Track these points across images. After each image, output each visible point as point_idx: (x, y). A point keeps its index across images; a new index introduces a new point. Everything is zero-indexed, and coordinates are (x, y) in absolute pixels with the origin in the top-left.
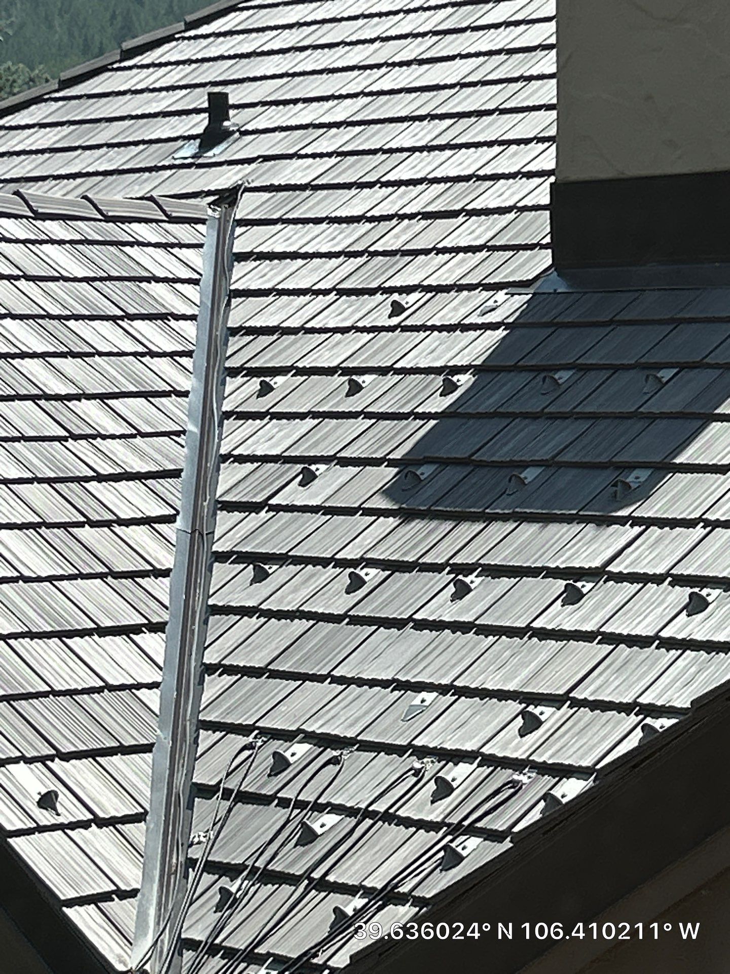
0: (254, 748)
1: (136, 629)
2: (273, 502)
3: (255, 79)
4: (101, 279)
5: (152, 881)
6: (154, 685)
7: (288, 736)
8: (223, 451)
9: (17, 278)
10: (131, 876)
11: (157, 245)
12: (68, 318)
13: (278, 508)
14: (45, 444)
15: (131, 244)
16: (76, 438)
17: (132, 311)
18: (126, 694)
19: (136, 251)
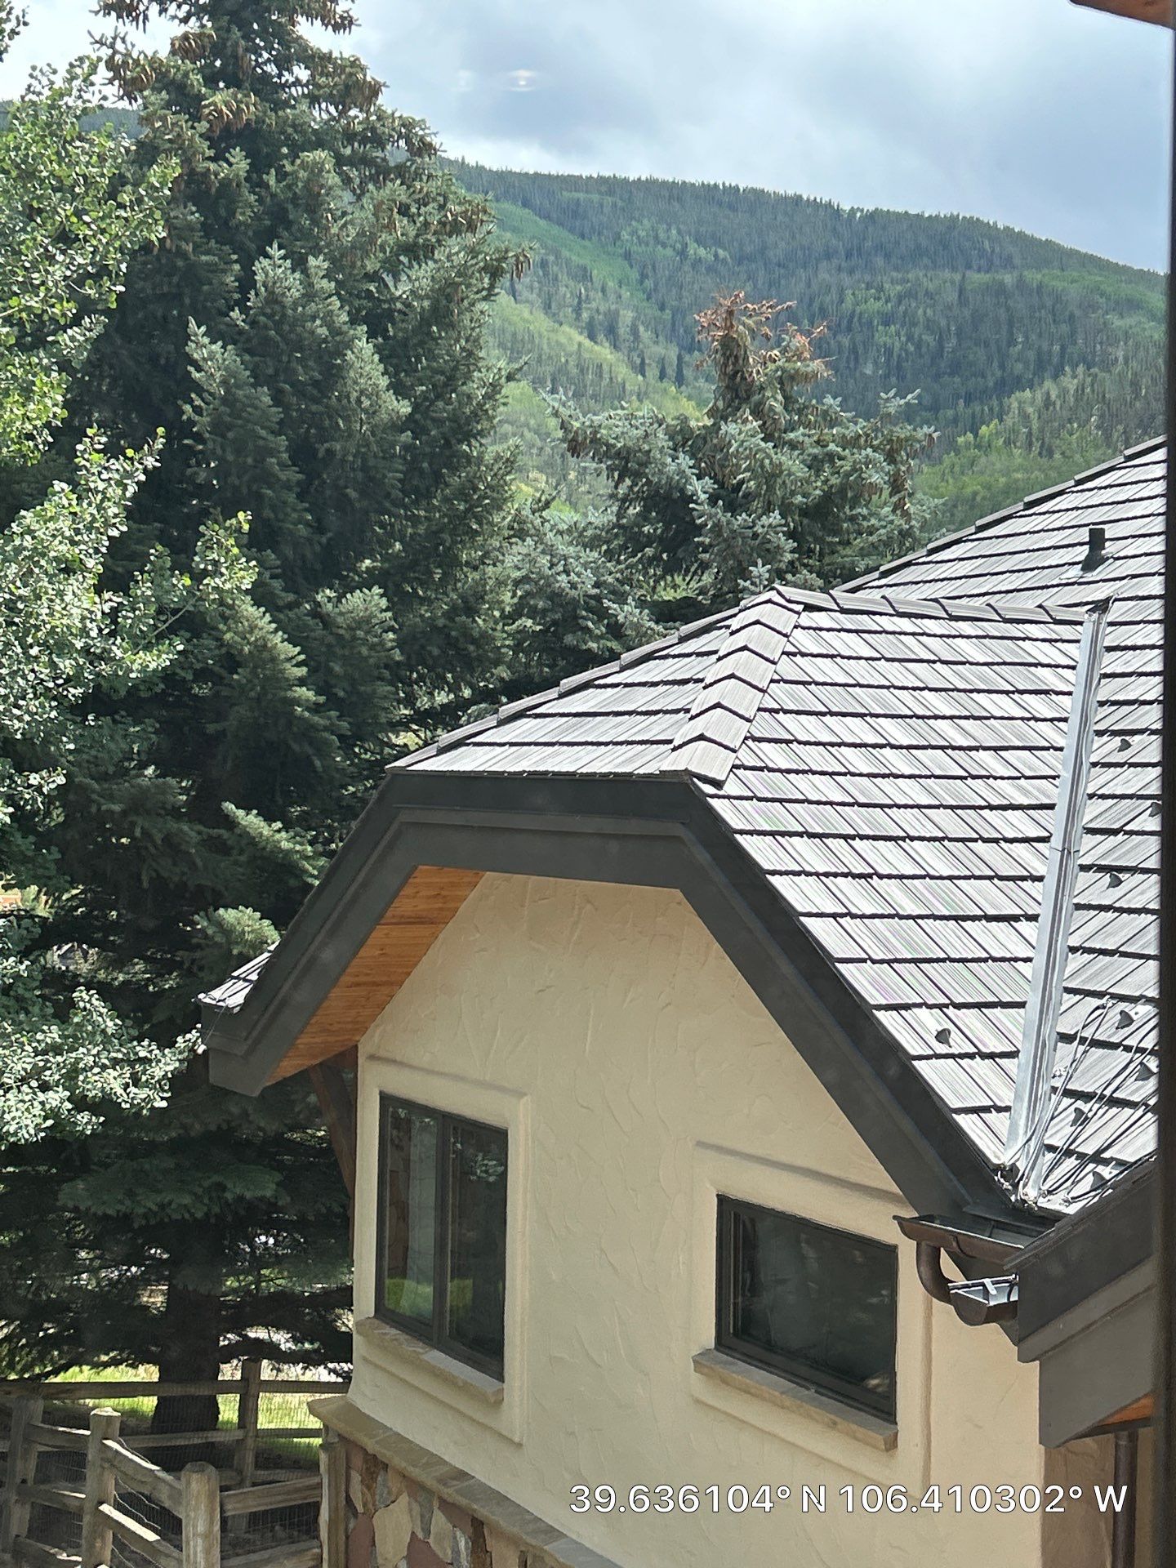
0: (1104, 1007)
1: (1016, 918)
2: (1127, 828)
3: (1128, 519)
4: (998, 664)
5: (1022, 1100)
6: (1028, 960)
7: (1133, 1000)
8: (1090, 791)
9: (934, 662)
10: (1006, 1097)
11: (1044, 640)
12: (971, 691)
13: (1131, 833)
14: (950, 781)
15: (1023, 639)
16: (974, 777)
17: (1021, 687)
18: (1005, 965)
19: (1026, 645)
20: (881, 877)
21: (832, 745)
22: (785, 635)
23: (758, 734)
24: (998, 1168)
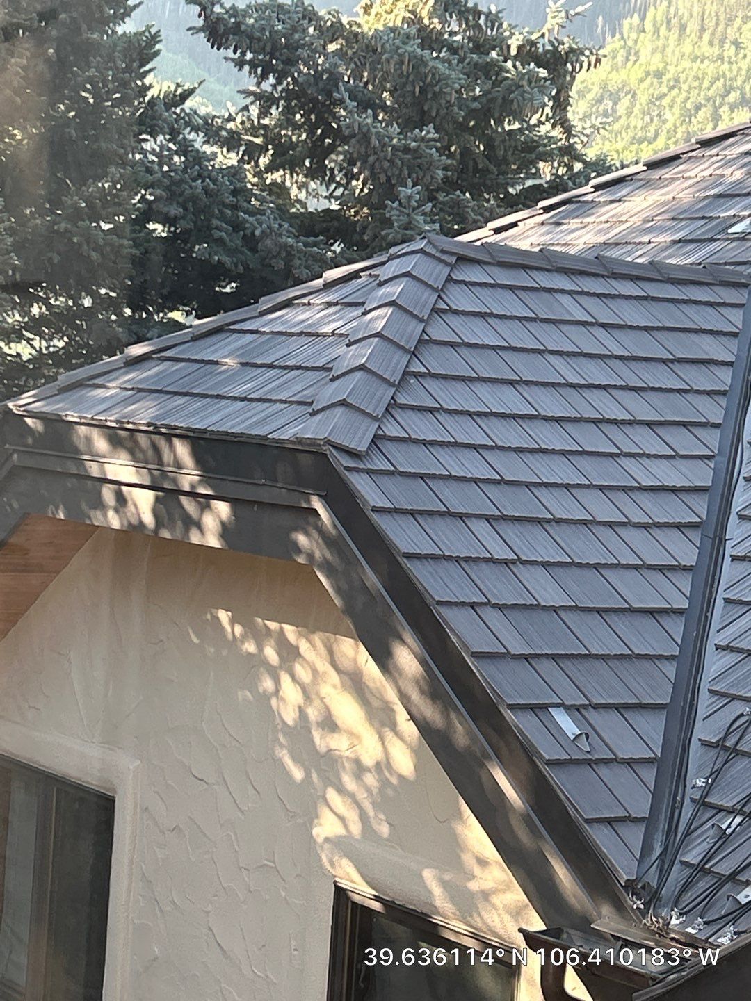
1: (662, 612)
4: (658, 329)
6: (673, 658)
8: (747, 474)
9: (592, 324)
11: (706, 304)
12: (628, 359)
14: (601, 458)
15: (687, 301)
16: (626, 455)
17: (680, 356)
18: (647, 664)
19: (690, 310)
20: (524, 563)
21: (479, 414)
22: (435, 290)
23: (401, 400)
24: (630, 886)
